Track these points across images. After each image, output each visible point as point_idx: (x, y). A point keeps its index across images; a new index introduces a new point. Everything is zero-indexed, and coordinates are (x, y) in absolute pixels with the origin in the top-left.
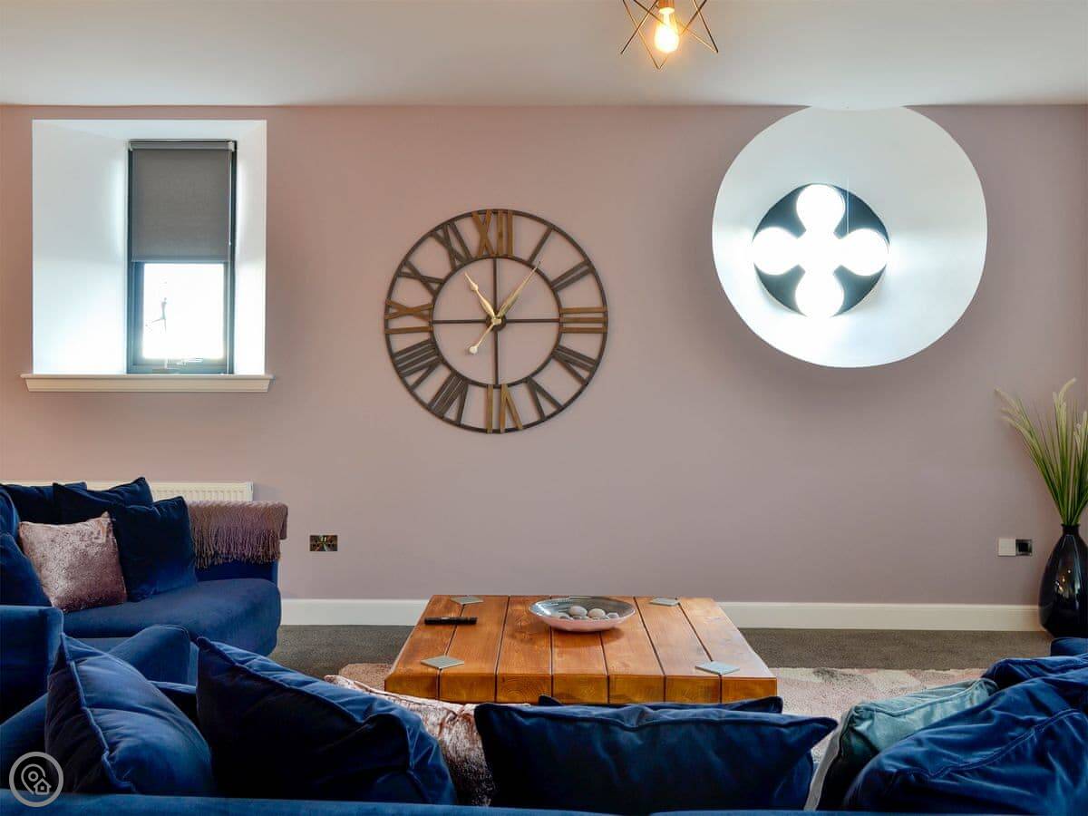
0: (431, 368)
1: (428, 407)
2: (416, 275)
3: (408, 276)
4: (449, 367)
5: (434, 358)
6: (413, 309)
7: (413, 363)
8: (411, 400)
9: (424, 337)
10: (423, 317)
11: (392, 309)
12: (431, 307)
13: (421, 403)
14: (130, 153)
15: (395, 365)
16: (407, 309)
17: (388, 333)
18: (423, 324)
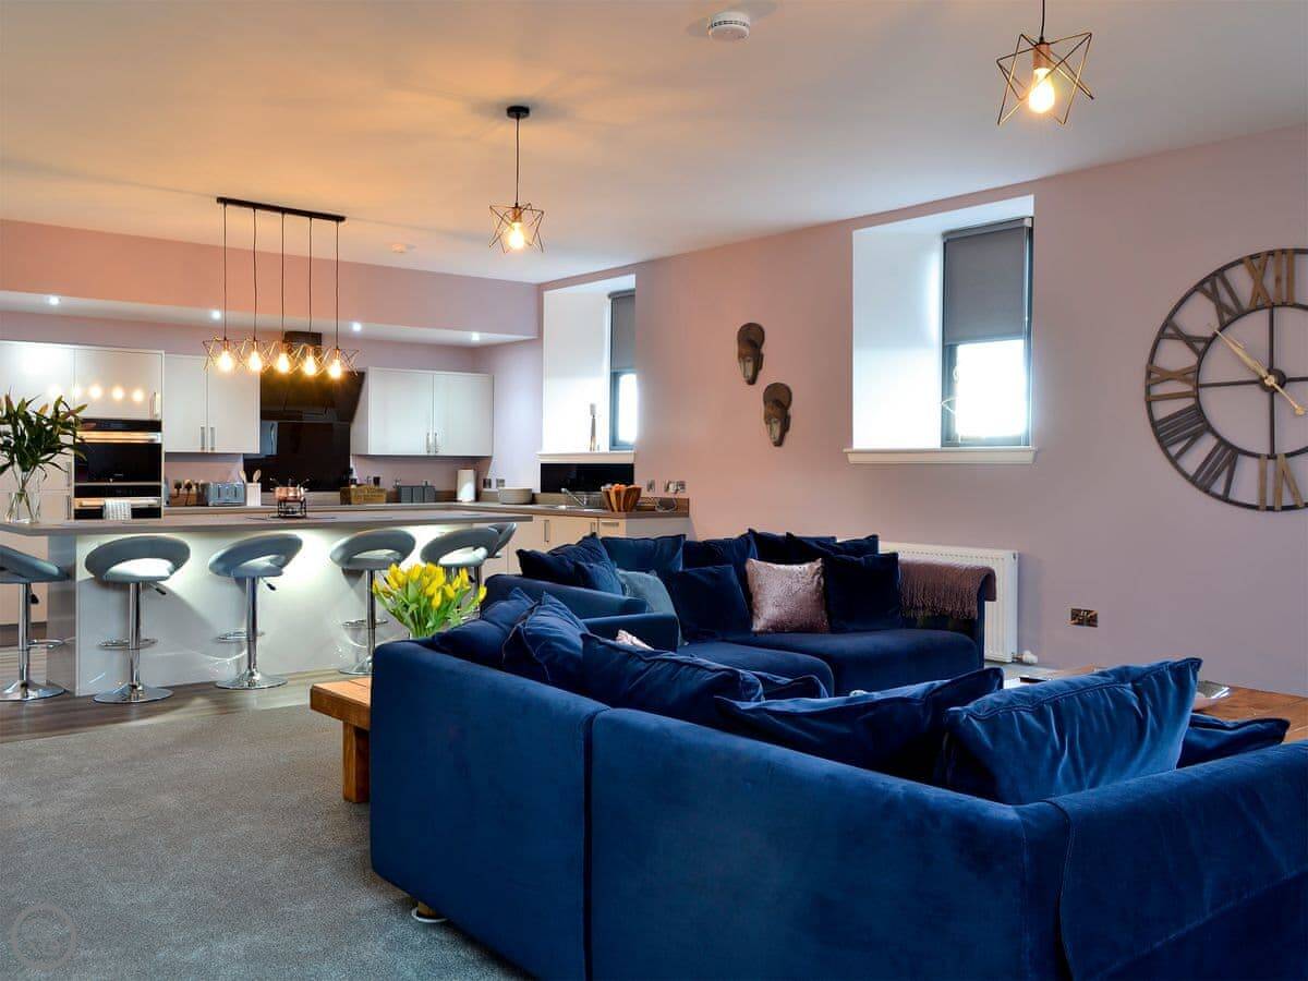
0: (1195, 437)
1: (1193, 480)
2: (1180, 336)
3: (1171, 337)
4: (1217, 436)
5: (1200, 425)
6: (1177, 373)
7: (1176, 432)
8: (1174, 472)
9: (1190, 402)
10: (1187, 381)
11: (1154, 375)
12: (1198, 369)
13: (1185, 475)
14: (945, 244)
15: (1157, 434)
16: (1170, 373)
17: (1149, 401)
18: (1187, 388)
